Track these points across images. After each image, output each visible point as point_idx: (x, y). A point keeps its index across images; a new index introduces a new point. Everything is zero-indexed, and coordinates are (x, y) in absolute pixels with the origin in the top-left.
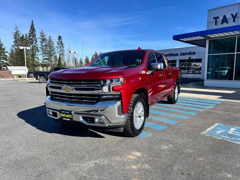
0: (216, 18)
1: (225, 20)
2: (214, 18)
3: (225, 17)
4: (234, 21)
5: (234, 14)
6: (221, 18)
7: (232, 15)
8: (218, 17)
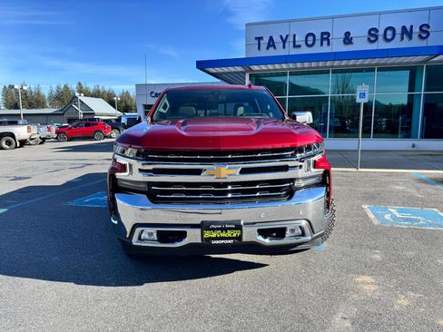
0: (259, 39)
1: (271, 44)
2: (256, 38)
3: (271, 38)
4: (284, 47)
5: (284, 37)
6: (266, 40)
7: (281, 36)
8: (262, 38)
